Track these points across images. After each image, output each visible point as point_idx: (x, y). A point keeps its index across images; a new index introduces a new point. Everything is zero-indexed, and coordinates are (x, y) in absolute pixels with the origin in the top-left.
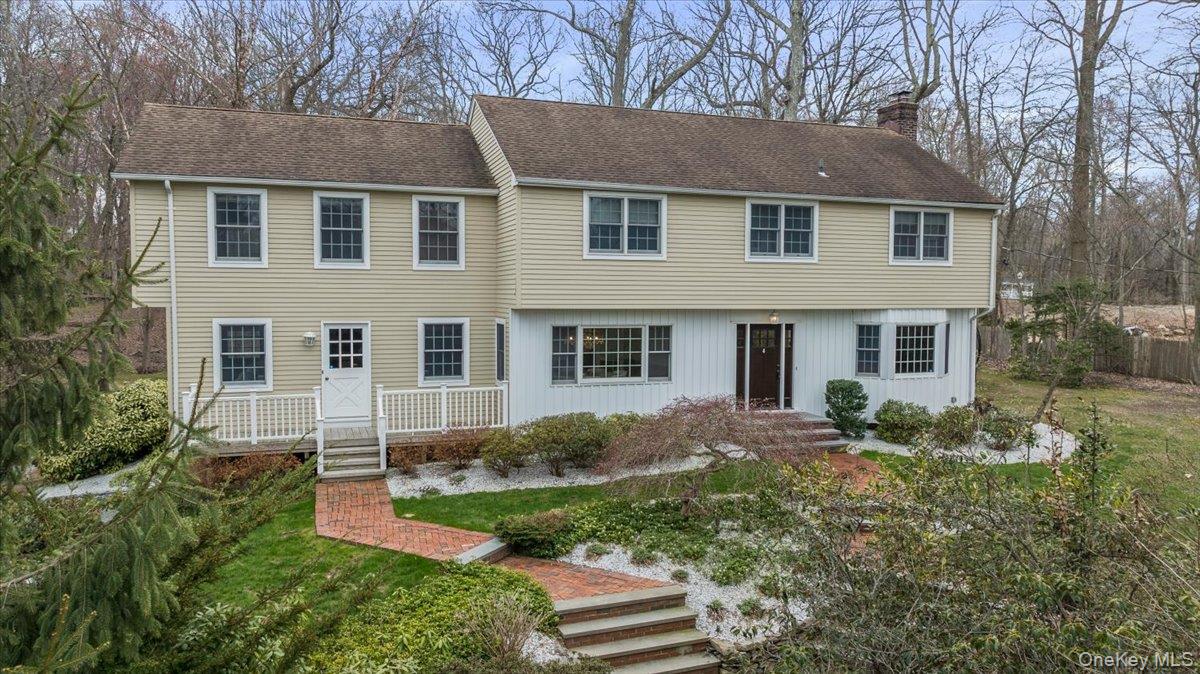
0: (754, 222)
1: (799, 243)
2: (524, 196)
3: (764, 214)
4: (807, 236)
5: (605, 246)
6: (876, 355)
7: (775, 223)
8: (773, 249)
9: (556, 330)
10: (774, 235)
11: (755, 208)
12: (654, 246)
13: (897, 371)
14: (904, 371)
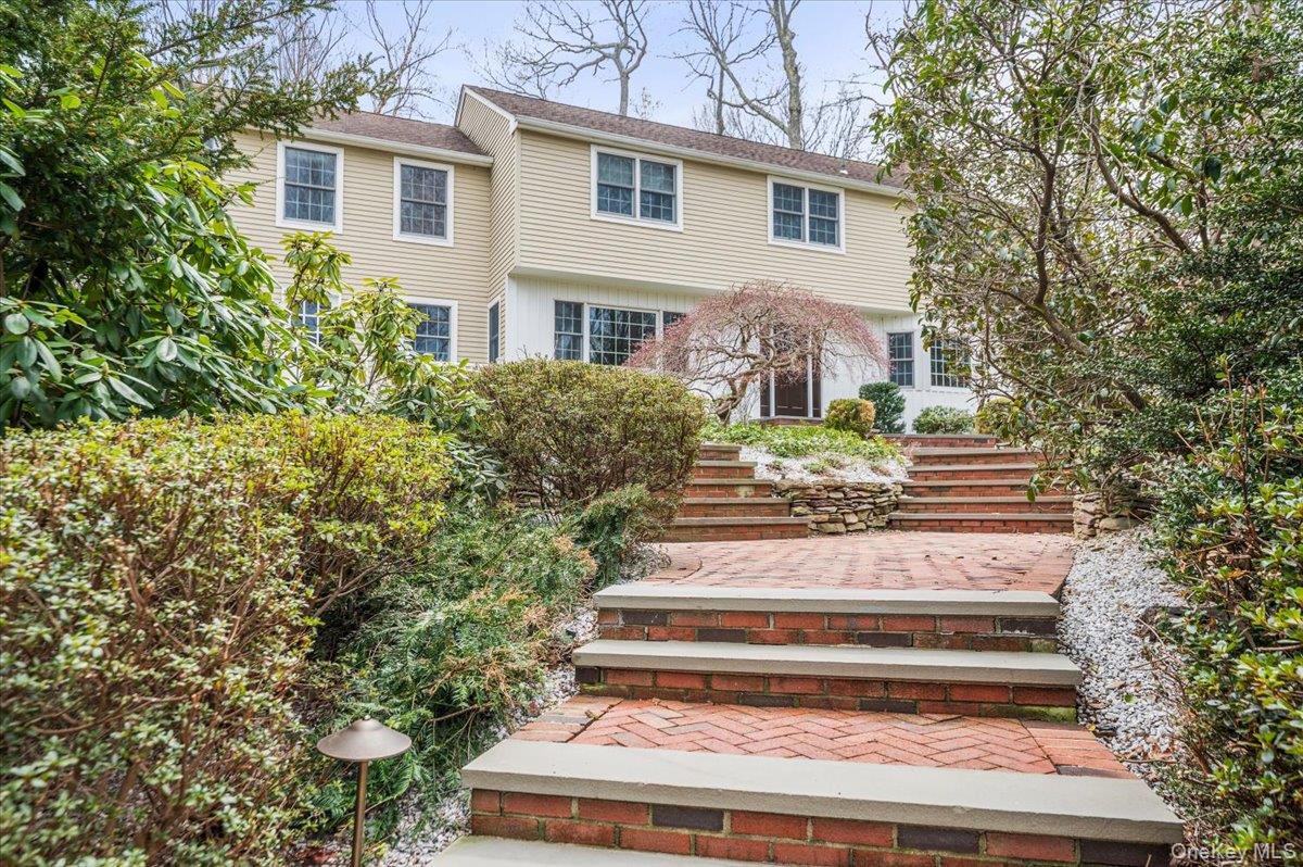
0: (777, 204)
1: (825, 231)
2: (524, 141)
3: (787, 196)
4: (833, 225)
5: (614, 209)
6: (910, 365)
7: (799, 207)
8: (798, 235)
9: (558, 304)
10: (798, 219)
11: (777, 187)
12: (669, 215)
13: (933, 383)
14: (940, 384)
